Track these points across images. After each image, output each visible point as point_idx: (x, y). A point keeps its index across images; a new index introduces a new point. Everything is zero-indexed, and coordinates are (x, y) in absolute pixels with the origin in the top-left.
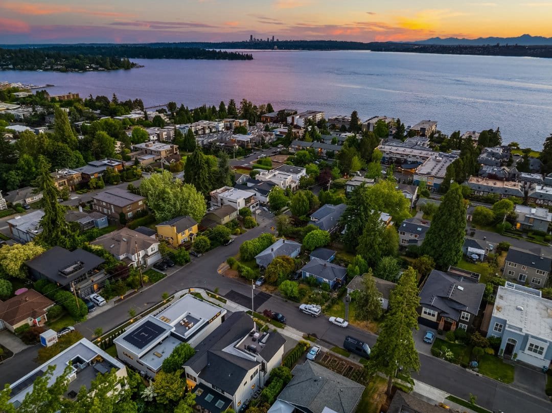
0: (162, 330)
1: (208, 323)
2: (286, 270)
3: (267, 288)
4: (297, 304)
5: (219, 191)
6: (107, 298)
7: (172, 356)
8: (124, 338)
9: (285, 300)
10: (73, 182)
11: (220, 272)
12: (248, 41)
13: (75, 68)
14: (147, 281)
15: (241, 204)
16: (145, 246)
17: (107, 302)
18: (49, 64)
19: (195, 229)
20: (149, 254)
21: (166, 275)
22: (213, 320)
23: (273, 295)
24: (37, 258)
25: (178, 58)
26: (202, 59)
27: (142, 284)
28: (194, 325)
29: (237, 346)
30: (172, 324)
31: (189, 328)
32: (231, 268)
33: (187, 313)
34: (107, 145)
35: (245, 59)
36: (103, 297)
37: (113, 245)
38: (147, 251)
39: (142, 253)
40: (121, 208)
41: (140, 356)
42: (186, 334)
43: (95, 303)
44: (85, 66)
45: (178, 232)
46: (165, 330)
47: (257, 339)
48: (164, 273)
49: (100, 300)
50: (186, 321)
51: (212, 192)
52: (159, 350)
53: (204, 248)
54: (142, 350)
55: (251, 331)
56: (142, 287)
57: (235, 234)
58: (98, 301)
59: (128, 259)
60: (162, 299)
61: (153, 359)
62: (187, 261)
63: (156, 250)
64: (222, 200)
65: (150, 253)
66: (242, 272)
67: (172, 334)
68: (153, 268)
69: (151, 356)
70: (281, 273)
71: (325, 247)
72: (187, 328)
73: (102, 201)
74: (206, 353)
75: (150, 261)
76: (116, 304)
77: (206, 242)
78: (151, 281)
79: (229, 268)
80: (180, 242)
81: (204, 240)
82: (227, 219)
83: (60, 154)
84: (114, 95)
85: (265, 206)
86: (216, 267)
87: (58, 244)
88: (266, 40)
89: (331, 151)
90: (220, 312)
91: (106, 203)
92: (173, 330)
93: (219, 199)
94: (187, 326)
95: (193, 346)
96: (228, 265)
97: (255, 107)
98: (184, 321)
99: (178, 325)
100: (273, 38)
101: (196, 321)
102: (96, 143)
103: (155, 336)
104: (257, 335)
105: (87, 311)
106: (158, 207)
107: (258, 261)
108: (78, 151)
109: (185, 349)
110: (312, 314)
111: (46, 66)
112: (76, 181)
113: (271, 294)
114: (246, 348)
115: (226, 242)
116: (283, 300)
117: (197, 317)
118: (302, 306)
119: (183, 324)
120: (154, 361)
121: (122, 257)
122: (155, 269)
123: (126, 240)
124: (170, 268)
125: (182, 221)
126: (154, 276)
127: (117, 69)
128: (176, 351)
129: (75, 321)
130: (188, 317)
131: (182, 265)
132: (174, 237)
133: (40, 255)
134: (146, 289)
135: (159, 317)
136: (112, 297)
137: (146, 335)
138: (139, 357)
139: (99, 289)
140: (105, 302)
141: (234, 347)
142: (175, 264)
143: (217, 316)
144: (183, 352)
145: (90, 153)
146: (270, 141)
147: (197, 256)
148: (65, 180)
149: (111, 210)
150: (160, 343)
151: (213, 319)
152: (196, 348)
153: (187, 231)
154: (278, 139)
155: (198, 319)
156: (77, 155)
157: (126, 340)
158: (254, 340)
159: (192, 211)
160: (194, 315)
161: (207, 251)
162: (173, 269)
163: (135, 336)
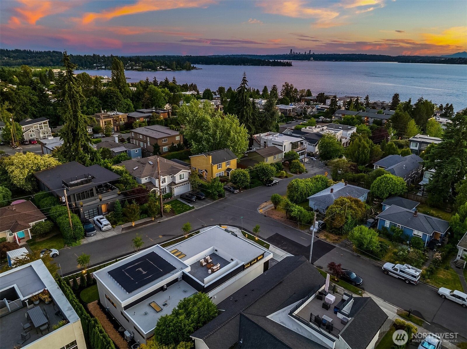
0: (169, 268)
1: (243, 268)
2: (356, 213)
3: (327, 237)
4: (378, 263)
5: (262, 135)
6: (114, 223)
7: (176, 314)
8: (110, 273)
9: (356, 254)
10: (119, 123)
11: (261, 211)
12: (288, 54)
13: (149, 69)
14: (168, 211)
15: (287, 148)
16: (172, 172)
17: (113, 227)
18: (130, 65)
19: (233, 163)
20: (177, 182)
21: (193, 208)
22: (251, 265)
23: (336, 246)
24: (50, 169)
25: (229, 64)
26: (249, 65)
27: (161, 213)
28: (221, 267)
29: (296, 312)
30: (189, 262)
31: (213, 272)
32: (275, 208)
33: (213, 249)
34: (157, 97)
35: (285, 66)
36: (110, 221)
37: (137, 167)
38: (174, 178)
39: (168, 179)
40: (157, 139)
41: (124, 304)
42: (206, 279)
43: (96, 225)
44: (156, 67)
45: (214, 162)
46: (174, 268)
47: (332, 307)
48: (191, 206)
49: (104, 223)
50: (210, 261)
51: (256, 136)
52: (159, 300)
53: (242, 182)
54: (131, 294)
55: (320, 290)
56: (162, 216)
57: (280, 177)
58: (101, 224)
59: (151, 184)
60: (183, 233)
61: (146, 314)
62: (220, 196)
63: (186, 179)
64: (265, 142)
65: (178, 180)
66: (292, 211)
67: (185, 277)
68: (179, 199)
69: (144, 307)
70: (350, 217)
71: (401, 196)
72: (210, 271)
73: (140, 134)
74: (238, 318)
75: (177, 191)
76: (124, 232)
77: (245, 176)
78: (173, 212)
79: (274, 208)
80: (215, 176)
81: (244, 173)
82: (270, 160)
83: (111, 97)
84: (174, 78)
85: (313, 156)
86: (256, 206)
87: (76, 159)
88: (304, 53)
89: (378, 119)
90: (263, 255)
91: (143, 135)
92: (187, 270)
93: (262, 142)
94: (210, 268)
95: (215, 302)
96: (272, 205)
97: (296, 89)
98: (206, 261)
99: (197, 265)
100: (310, 52)
101: (225, 262)
102: (147, 95)
103: (158, 275)
104: (331, 298)
105: (83, 233)
106: (194, 137)
107: (311, 204)
108: (129, 99)
109: (200, 303)
110: (406, 279)
111: (128, 67)
112: (122, 122)
113: (334, 245)
114: (313, 318)
115: (268, 183)
116: (353, 255)
117: (227, 258)
118: (388, 266)
119: (204, 264)
120: (147, 317)
121: (144, 181)
122: (181, 201)
123: (152, 163)
124: (199, 201)
125: (220, 153)
126: (179, 207)
127: (181, 70)
128: (184, 305)
129: (65, 243)
130: (214, 255)
131: (214, 199)
132: (209, 170)
133: (53, 169)
134: (165, 219)
135: (170, 250)
136: (122, 223)
137: (144, 273)
138: (123, 306)
139: (108, 211)
140: (110, 226)
141: (291, 314)
142: (207, 196)
143: (257, 260)
144: (196, 308)
145: (141, 103)
146: (311, 114)
147: (233, 193)
148: (111, 119)
149: (147, 143)
150: (162, 289)
151: (251, 263)
152: (220, 305)
153: (224, 164)
154: (319, 113)
155: (229, 260)
156: (128, 103)
157: (111, 275)
158: (326, 306)
159: (233, 144)
160: (221, 253)
161: (246, 188)
162: (203, 202)
163: (127, 271)
